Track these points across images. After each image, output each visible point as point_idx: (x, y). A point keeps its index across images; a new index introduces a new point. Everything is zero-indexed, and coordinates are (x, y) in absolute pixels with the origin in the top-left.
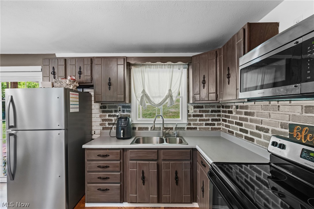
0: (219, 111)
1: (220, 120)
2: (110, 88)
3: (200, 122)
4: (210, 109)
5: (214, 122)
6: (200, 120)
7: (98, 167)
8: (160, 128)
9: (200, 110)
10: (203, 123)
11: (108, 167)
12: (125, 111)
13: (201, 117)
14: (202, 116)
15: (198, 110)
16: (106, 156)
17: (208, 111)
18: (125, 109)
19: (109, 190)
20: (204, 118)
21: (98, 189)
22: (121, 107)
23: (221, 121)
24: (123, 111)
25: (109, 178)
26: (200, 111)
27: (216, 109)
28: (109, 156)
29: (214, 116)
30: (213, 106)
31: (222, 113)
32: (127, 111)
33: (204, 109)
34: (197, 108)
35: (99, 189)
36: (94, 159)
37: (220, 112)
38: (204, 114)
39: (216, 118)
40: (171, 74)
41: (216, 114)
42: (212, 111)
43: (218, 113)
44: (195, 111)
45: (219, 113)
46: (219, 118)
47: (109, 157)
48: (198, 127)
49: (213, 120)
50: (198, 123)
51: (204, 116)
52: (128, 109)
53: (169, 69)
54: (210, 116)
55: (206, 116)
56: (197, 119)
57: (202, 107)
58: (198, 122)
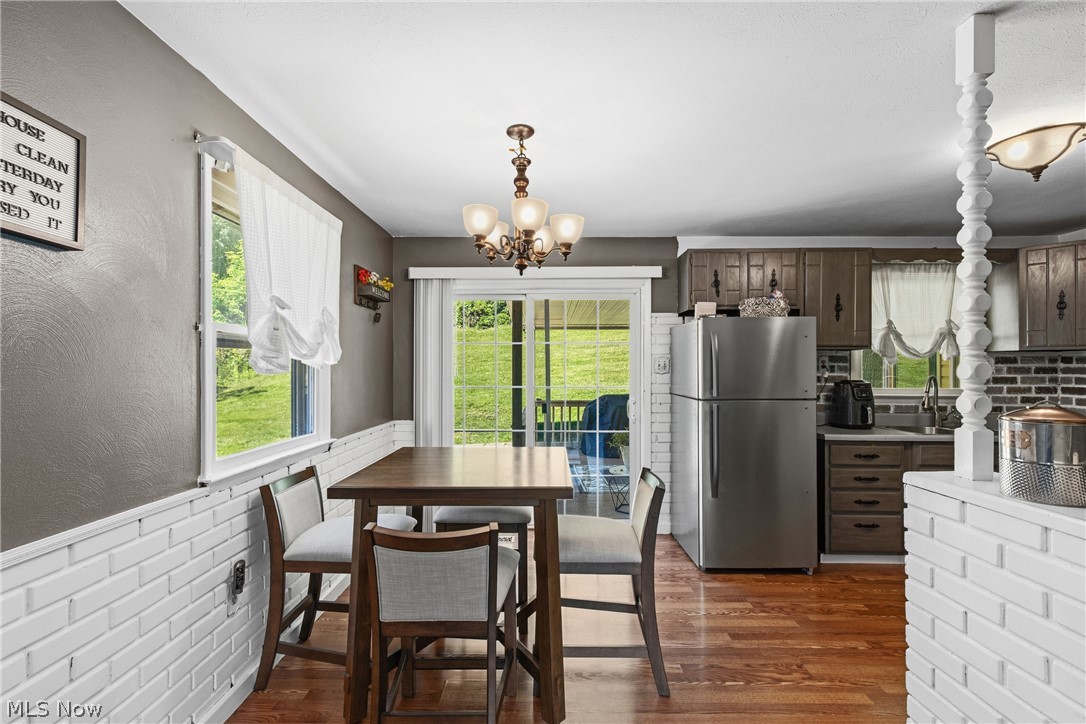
0: (1055, 370)
1: (1056, 392)
2: (838, 316)
3: (1009, 396)
4: (1033, 366)
5: (1042, 395)
6: (1010, 391)
7: (856, 479)
8: (917, 407)
9: (1009, 368)
10: (1016, 398)
11: (877, 479)
12: (836, 369)
13: (1012, 383)
14: (1014, 380)
15: (1004, 367)
16: (874, 457)
17: (1028, 371)
18: (836, 364)
19: (878, 526)
20: (1019, 385)
21: (856, 526)
22: (826, 359)
23: (1059, 391)
24: (832, 369)
25: (878, 502)
26: (1009, 371)
27: (1047, 365)
28: (878, 456)
29: (1043, 380)
30: (1041, 359)
31: (1061, 375)
32: (841, 369)
33: (1019, 365)
34: (1002, 363)
35: (859, 526)
36: (847, 462)
37: (1056, 372)
38: (1019, 377)
39: (1047, 385)
40: (951, 284)
41: (1047, 376)
42: (1038, 371)
43: (1051, 375)
44: (998, 371)
45: (1054, 375)
46: (1054, 385)
47: (878, 459)
48: (1004, 406)
49: (1039, 390)
50: (1004, 398)
51: (1019, 380)
52: (841, 364)
53: (946, 273)
54: (1033, 380)
55: (1024, 381)
56: (1003, 388)
57: (1015, 361)
58: (1005, 394)
